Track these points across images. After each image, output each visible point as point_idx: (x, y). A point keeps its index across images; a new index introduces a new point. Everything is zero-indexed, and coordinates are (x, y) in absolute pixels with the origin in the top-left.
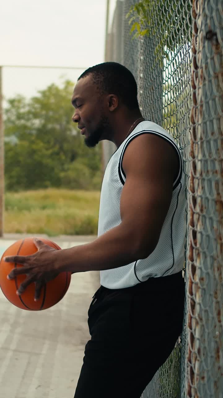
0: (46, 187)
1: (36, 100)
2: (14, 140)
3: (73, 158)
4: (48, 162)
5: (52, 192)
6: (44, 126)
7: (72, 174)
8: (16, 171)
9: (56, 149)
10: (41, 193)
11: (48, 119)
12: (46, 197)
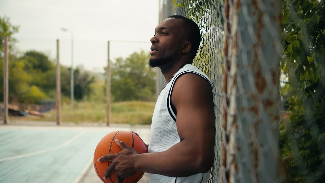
0: (131, 100)
1: (128, 59)
2: (117, 77)
3: (144, 86)
4: (133, 88)
5: (134, 103)
6: (132, 71)
7: (143, 94)
8: (119, 92)
9: (137, 82)
10: (129, 103)
11: (133, 68)
12: (132, 105)
